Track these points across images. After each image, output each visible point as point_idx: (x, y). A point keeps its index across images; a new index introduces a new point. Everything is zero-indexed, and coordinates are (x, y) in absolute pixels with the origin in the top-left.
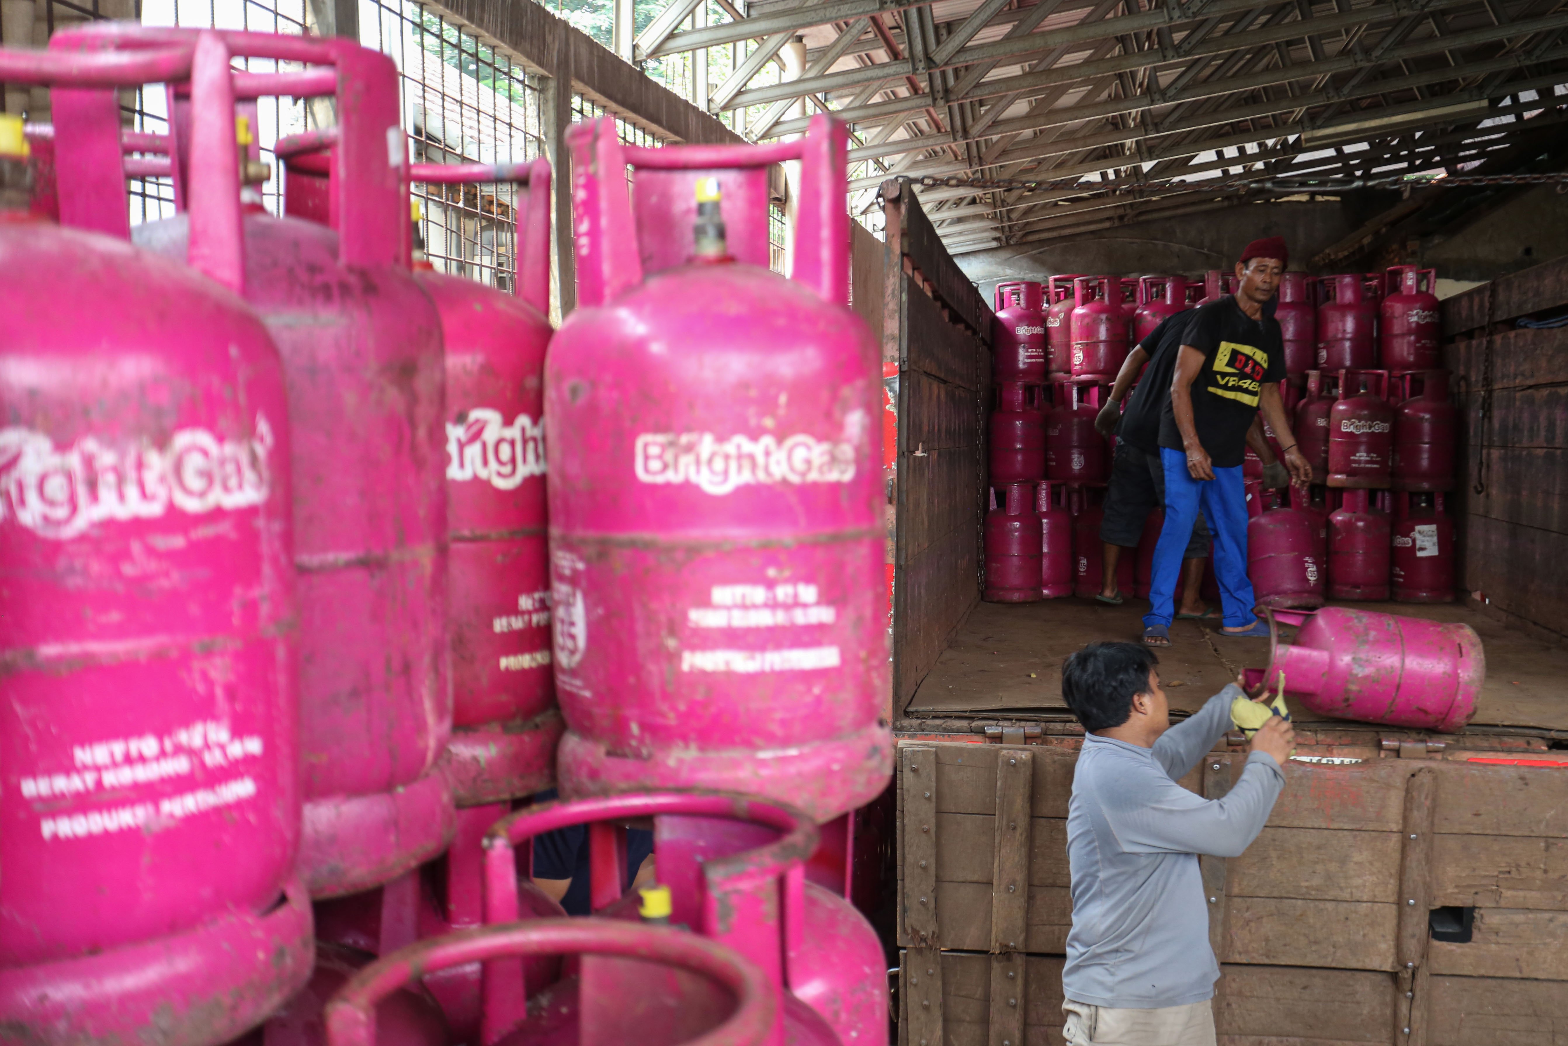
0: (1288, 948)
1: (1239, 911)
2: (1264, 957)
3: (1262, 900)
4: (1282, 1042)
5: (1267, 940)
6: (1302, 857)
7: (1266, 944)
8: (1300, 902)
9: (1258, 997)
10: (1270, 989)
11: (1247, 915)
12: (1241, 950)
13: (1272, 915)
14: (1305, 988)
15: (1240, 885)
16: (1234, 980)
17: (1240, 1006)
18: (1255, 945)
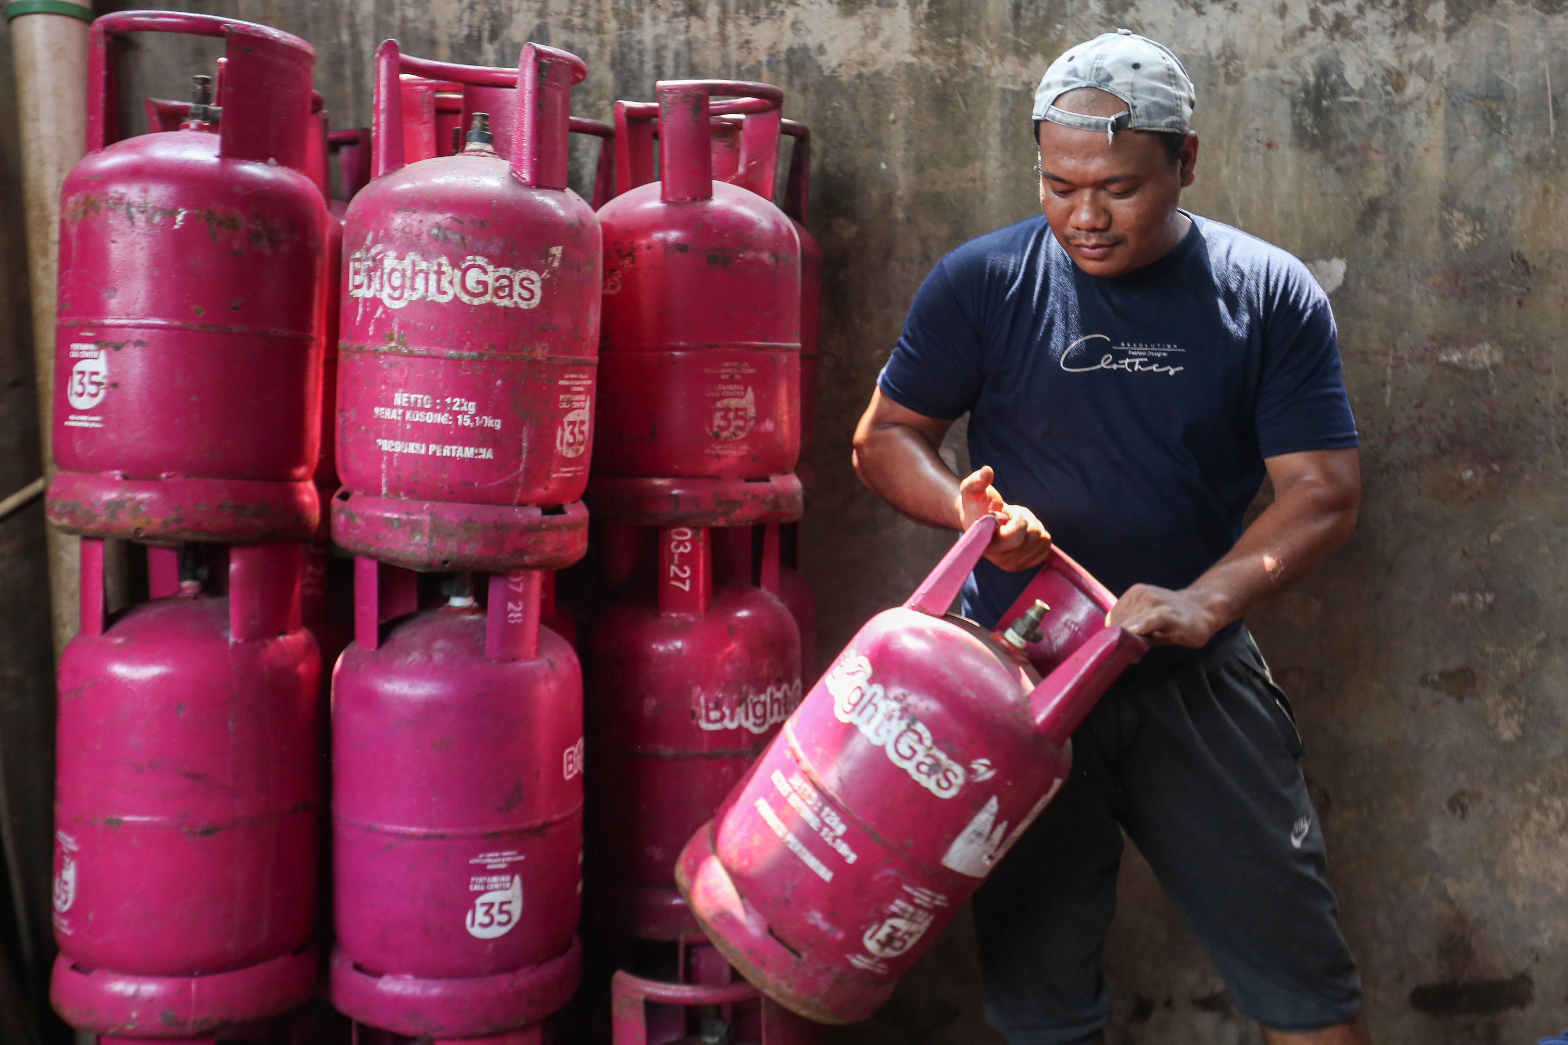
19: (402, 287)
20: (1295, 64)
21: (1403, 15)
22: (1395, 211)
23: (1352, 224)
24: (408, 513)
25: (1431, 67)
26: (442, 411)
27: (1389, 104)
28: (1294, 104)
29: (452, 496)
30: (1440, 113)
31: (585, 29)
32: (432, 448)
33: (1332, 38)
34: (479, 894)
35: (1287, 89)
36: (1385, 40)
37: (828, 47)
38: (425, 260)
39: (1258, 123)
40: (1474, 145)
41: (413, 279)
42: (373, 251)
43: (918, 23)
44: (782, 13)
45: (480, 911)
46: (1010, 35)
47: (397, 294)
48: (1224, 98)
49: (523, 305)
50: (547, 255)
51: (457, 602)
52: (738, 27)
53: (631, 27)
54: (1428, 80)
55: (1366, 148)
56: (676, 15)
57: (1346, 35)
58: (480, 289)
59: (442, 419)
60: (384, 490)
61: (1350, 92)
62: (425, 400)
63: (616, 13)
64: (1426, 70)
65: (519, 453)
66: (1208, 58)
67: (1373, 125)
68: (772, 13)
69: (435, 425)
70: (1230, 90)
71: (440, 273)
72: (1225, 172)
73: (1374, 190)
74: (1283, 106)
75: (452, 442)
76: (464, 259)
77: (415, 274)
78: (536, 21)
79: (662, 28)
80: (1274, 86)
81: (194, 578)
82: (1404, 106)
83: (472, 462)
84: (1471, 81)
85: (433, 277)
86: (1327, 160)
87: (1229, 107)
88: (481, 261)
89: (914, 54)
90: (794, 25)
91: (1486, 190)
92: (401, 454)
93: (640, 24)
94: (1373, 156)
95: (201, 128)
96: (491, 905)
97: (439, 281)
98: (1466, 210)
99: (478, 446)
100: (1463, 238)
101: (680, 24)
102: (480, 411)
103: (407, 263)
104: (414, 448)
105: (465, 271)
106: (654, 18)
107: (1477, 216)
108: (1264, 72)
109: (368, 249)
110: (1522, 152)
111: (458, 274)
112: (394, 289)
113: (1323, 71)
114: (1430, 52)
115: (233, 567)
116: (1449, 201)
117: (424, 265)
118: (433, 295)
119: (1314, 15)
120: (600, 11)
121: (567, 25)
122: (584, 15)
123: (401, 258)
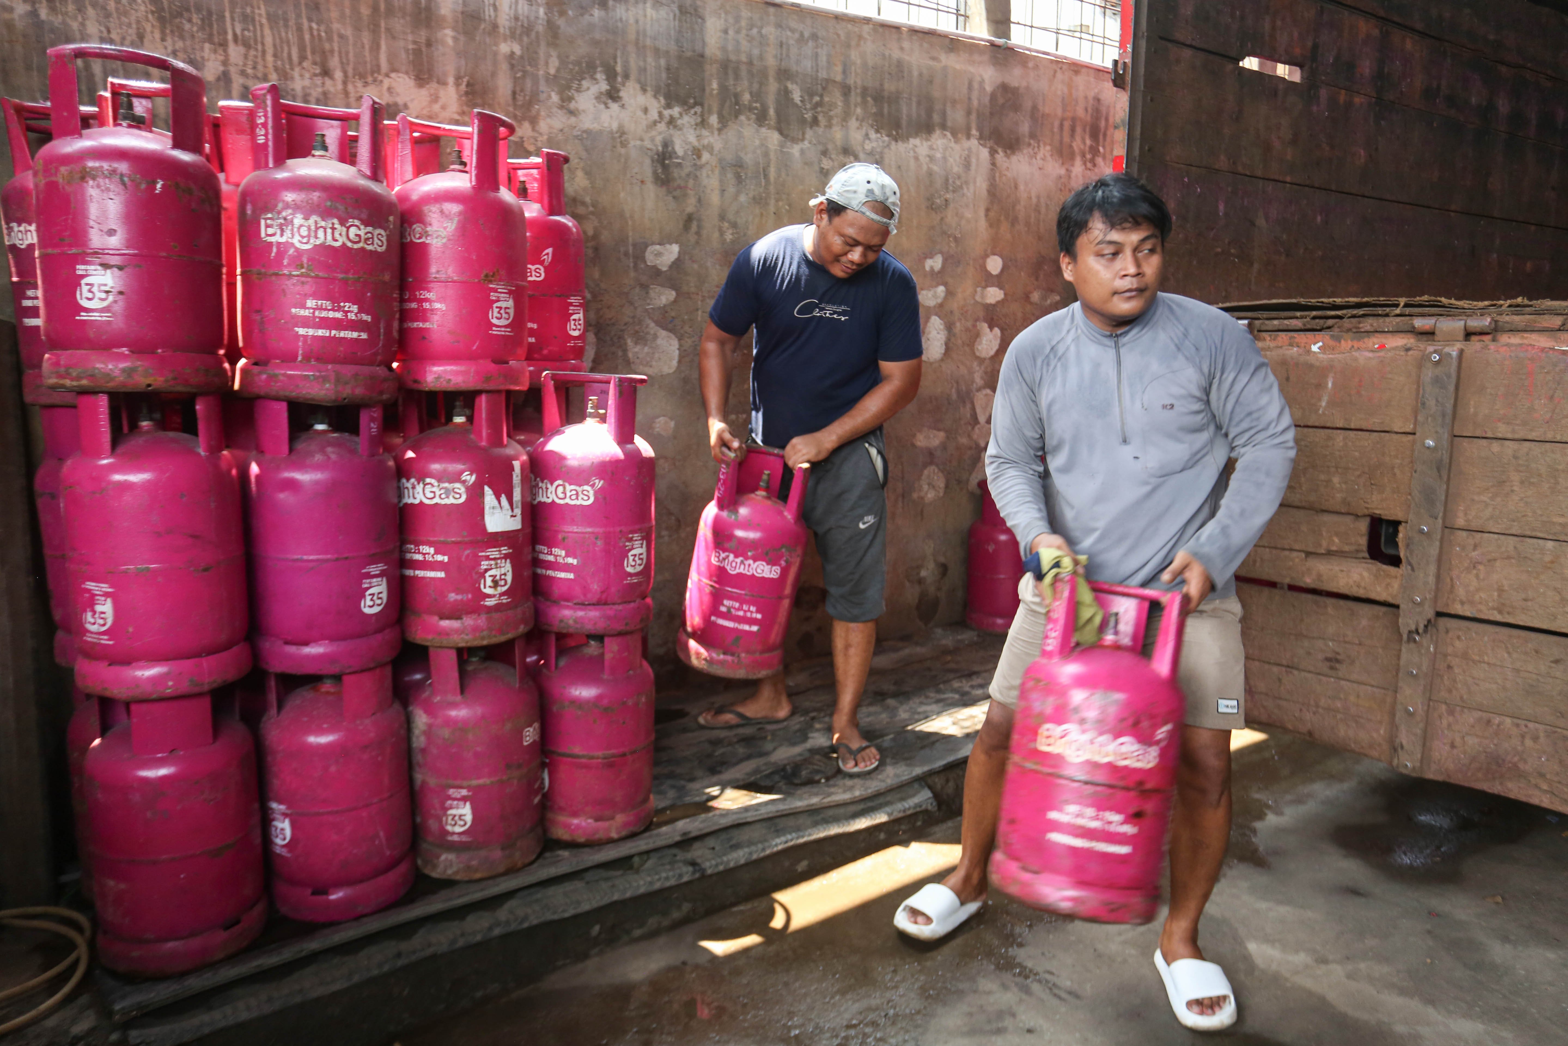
0: (1529, 603)
1: (1463, 548)
2: (1495, 612)
3: (1496, 536)
4: (1518, 725)
5: (1501, 590)
6: (1557, 483)
7: (1499, 596)
8: (1550, 544)
9: (1488, 664)
10: (1506, 655)
11: (1474, 554)
12: (1464, 599)
13: (1509, 558)
14: (1557, 662)
15: (1466, 514)
16: (1459, 638)
17: (1464, 672)
18: (1483, 595)
19: (309, 236)
20: (652, 140)
21: (699, 120)
22: (699, 220)
23: (681, 226)
24: (319, 371)
25: (712, 148)
26: (338, 311)
27: (695, 165)
28: (653, 161)
29: (345, 361)
30: (717, 172)
31: (256, 77)
32: (333, 332)
33: (668, 127)
34: (368, 589)
35: (649, 153)
36: (692, 131)
37: (410, 105)
38: (323, 220)
39: (635, 170)
40: (731, 190)
41: (316, 232)
42: (284, 214)
43: (461, 96)
44: (381, 81)
45: (368, 598)
46: (511, 109)
47: (305, 240)
48: (620, 155)
49: (379, 249)
50: (388, 221)
51: (320, 427)
52: (355, 87)
53: (286, 79)
54: (711, 154)
55: (686, 187)
56: (315, 75)
57: (675, 127)
58: (357, 239)
59: (339, 315)
60: (300, 358)
61: (677, 157)
62: (328, 304)
63: (276, 69)
64: (710, 148)
65: (379, 336)
66: (611, 132)
67: (688, 175)
68: (375, 80)
69: (334, 319)
70: (623, 151)
71: (333, 229)
72: (622, 195)
73: (690, 209)
74: (648, 161)
75: (345, 329)
76: (347, 221)
77: (317, 228)
78: (221, 68)
79: (307, 82)
80: (643, 150)
81: (151, 419)
82: (701, 167)
83: (356, 340)
84: (729, 157)
85: (329, 231)
86: (669, 192)
87: (623, 160)
88: (357, 222)
89: (459, 114)
90: (389, 89)
91: (737, 212)
92: (313, 336)
93: (292, 78)
94: (690, 192)
95: (130, 126)
96: (373, 595)
97: (333, 234)
98: (729, 222)
99: (360, 331)
100: (729, 237)
101: (318, 81)
102: (360, 311)
103: (311, 222)
104: (320, 332)
105: (348, 228)
106: (302, 76)
107: (734, 225)
108: (638, 143)
109: (279, 213)
110: (751, 195)
111: (344, 229)
112: (303, 237)
113: (666, 145)
114: (712, 140)
115: (198, 407)
116: (722, 217)
117: (323, 224)
118: (329, 241)
119: (660, 114)
120: (265, 67)
121: (243, 73)
122: (254, 68)
123: (306, 218)
